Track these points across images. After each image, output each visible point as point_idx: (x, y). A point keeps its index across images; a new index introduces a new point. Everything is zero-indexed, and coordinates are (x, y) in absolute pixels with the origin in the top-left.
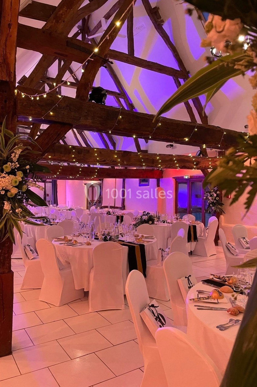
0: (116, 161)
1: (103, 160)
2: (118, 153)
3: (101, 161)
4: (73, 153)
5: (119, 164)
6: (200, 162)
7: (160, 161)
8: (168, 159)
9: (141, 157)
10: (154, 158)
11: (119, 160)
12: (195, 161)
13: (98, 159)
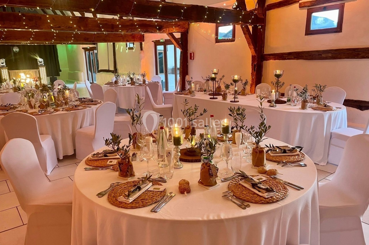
0: (72, 27)
1: (58, 26)
2: (74, 19)
3: (56, 28)
4: (24, 21)
5: (76, 30)
6: (163, 26)
7: (120, 26)
8: (128, 24)
9: (99, 23)
10: (113, 24)
11: (75, 26)
12: (157, 25)
13: (51, 25)
